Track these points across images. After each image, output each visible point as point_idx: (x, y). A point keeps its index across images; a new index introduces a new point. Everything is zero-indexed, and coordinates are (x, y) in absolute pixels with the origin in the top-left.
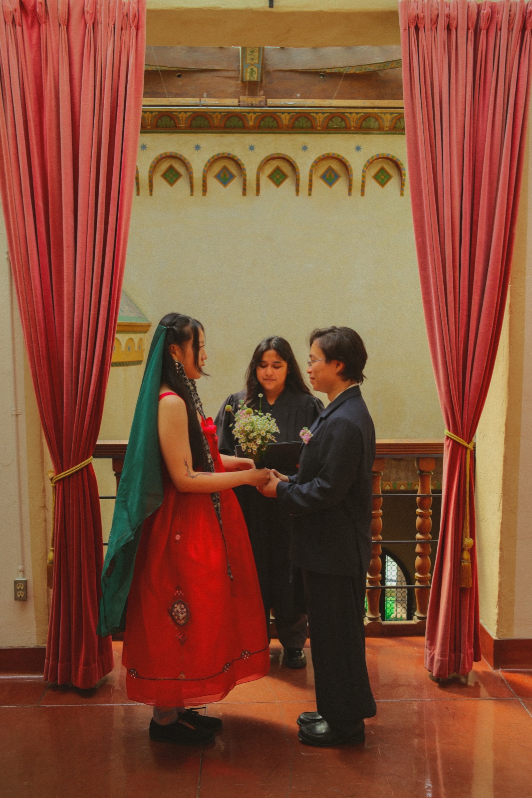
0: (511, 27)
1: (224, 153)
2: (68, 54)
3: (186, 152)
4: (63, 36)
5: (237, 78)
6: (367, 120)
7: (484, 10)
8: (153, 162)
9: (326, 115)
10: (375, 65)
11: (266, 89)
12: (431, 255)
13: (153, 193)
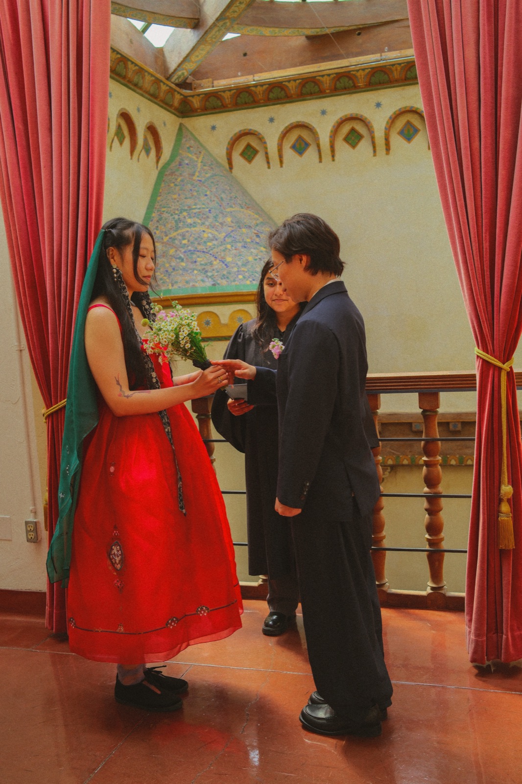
1: (405, 108)
8: (334, 126)
13: (336, 158)
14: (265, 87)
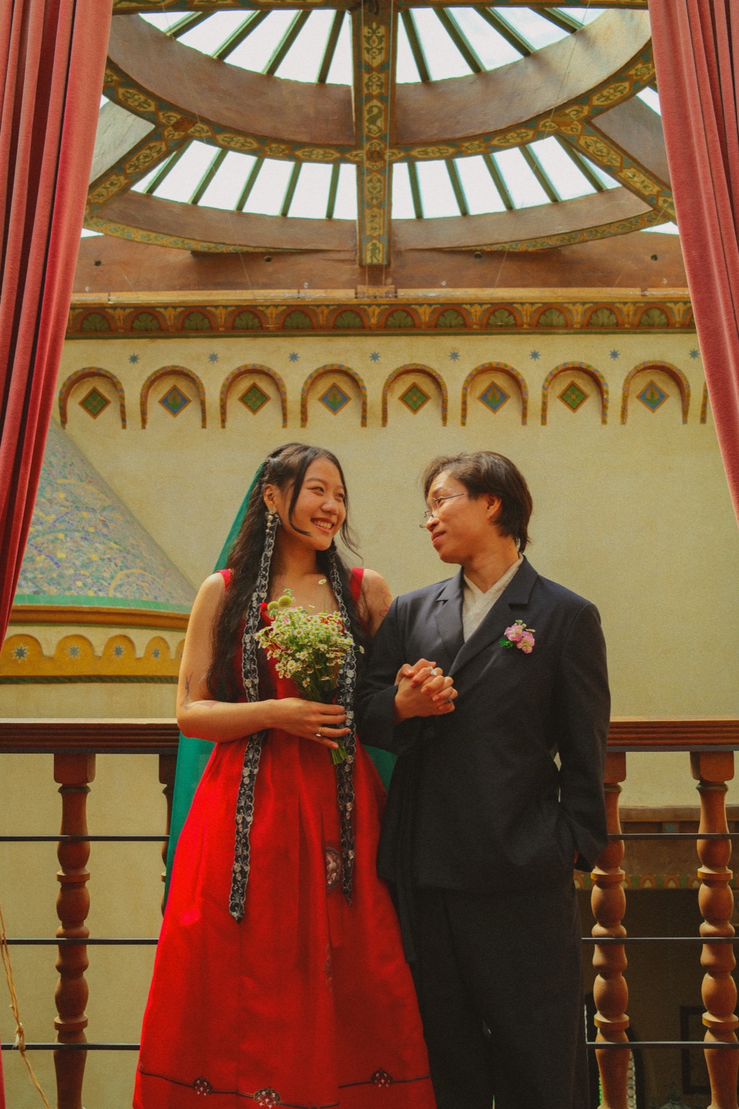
1: (333, 365)
3: (277, 365)
5: (353, 261)
6: (547, 313)
8: (227, 379)
9: (486, 307)
10: (556, 238)
11: (395, 275)
13: (227, 424)
14: (128, 311)
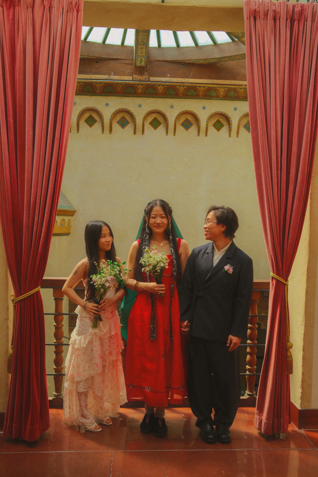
0: (314, 20)
1: (123, 109)
2: (32, 25)
3: (100, 107)
4: (29, 16)
5: (131, 64)
6: (210, 91)
7: (297, 8)
8: (80, 113)
9: (185, 87)
10: (215, 59)
11: (149, 71)
12: (263, 159)
13: (79, 131)
